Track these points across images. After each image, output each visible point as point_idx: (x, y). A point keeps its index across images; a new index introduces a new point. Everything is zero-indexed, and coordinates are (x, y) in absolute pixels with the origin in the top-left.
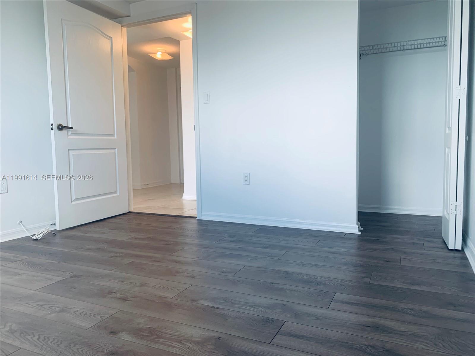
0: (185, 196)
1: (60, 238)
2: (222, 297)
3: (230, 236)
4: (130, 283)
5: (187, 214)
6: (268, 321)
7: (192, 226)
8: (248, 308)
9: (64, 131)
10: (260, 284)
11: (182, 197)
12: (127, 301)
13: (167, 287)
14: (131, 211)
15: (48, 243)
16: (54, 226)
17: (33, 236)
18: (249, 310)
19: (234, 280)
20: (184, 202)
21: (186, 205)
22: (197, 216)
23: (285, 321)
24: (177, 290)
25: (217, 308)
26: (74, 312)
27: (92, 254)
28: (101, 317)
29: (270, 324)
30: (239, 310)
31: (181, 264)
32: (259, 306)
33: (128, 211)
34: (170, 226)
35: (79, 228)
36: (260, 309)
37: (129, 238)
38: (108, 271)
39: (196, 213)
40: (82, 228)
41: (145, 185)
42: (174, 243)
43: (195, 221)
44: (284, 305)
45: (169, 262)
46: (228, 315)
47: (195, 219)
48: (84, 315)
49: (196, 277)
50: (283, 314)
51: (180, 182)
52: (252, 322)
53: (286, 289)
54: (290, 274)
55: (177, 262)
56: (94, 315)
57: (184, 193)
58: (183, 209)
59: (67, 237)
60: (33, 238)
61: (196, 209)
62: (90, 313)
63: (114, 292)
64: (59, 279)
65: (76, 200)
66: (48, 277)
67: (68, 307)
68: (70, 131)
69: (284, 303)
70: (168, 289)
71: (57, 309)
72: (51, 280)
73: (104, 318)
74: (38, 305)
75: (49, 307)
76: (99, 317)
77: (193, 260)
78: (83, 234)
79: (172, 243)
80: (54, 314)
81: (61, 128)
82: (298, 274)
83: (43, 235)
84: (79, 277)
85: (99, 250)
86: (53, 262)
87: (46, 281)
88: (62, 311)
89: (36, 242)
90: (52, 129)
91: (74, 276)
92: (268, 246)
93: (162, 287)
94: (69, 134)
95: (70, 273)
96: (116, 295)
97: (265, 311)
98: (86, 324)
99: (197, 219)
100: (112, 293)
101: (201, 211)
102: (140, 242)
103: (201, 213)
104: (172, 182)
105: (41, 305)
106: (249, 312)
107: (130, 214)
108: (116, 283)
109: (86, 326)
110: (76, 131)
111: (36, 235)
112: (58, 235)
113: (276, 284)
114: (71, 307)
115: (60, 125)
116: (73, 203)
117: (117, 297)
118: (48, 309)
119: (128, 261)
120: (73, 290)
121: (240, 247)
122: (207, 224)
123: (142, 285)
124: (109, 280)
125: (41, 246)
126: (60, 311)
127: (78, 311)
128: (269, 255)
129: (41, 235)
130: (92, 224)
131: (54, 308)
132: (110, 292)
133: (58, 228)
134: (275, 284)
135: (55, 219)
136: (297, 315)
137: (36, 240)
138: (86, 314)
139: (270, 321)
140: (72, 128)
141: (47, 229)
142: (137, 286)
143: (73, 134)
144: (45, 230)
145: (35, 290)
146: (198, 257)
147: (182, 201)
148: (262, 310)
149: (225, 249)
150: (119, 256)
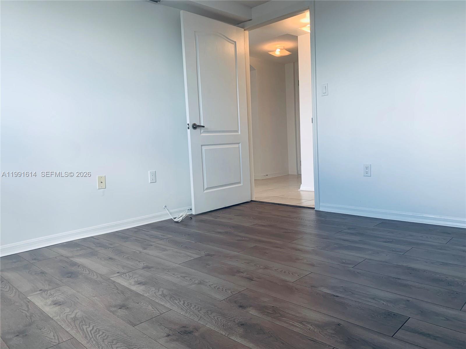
0: (303, 187)
1: (195, 221)
2: (342, 287)
3: (349, 229)
4: (255, 265)
5: (304, 204)
6: (390, 315)
7: (310, 216)
8: (370, 300)
9: (198, 130)
10: (383, 278)
11: (299, 188)
12: (253, 280)
13: (288, 272)
14: (253, 200)
15: (186, 225)
16: (190, 211)
17: (175, 219)
18: (370, 302)
19: (354, 271)
20: (301, 192)
21: (304, 195)
22: (315, 207)
23: (410, 318)
24: (298, 276)
25: (338, 296)
26: (209, 285)
27: (221, 236)
28: (231, 292)
29: (392, 318)
30: (360, 301)
31: (301, 252)
32: (381, 299)
33: (251, 200)
34: (289, 216)
35: (210, 213)
36: (382, 302)
37: (252, 224)
38: (235, 253)
39: (314, 204)
40: (213, 214)
41: (265, 176)
42: (294, 232)
43: (313, 212)
44: (408, 301)
45: (289, 249)
46: (348, 305)
47: (313, 210)
48: (218, 289)
49: (315, 266)
50: (407, 310)
51: (298, 173)
52: (373, 314)
53: (411, 285)
54: (416, 271)
55: (296, 250)
56: (226, 290)
57: (301, 184)
58: (300, 200)
59: (202, 221)
60: (175, 220)
61: (314, 200)
62: (223, 287)
63: (242, 271)
64: (197, 256)
65: (207, 189)
66: (188, 254)
67: (205, 281)
68: (202, 129)
69: (409, 299)
70: (289, 274)
71: (197, 282)
72: (190, 257)
73: (234, 293)
74: (181, 276)
75: (190, 279)
76: (230, 292)
77: (313, 249)
78: (213, 219)
79: (291, 231)
80: (194, 285)
81: (195, 127)
82: (425, 272)
83: (183, 218)
84: (212, 256)
85: (227, 234)
86: (191, 242)
87: (187, 257)
88: (200, 283)
89: (177, 224)
90: (189, 128)
91: (208, 255)
92: (391, 240)
93: (284, 271)
94: (202, 132)
95: (204, 252)
96: (243, 274)
97: (388, 305)
98: (220, 297)
99: (315, 210)
100: (240, 272)
101: (319, 202)
102: (263, 228)
103: (320, 204)
104: (290, 173)
105: (184, 277)
106: (369, 304)
107: (252, 202)
108: (242, 264)
109: (220, 298)
110: (207, 129)
111: (177, 218)
112: (194, 218)
113: (400, 279)
114: (207, 281)
115: (194, 124)
116: (205, 192)
117: (244, 276)
118: (189, 281)
119: (252, 245)
120: (208, 267)
121: (360, 240)
122: (325, 215)
123: (266, 268)
124: (237, 261)
125: (182, 228)
126: (199, 284)
127: (212, 285)
128: (393, 250)
129: (181, 218)
130: (220, 210)
131: (194, 280)
132: (239, 272)
133: (194, 212)
134: (398, 279)
135: (191, 205)
136: (423, 313)
137: (177, 222)
138: (219, 288)
139: (393, 316)
140: (204, 127)
141: (185, 213)
142: (261, 269)
143: (204, 132)
144: (184, 214)
145: (179, 264)
146: (317, 247)
147: (300, 192)
148: (384, 303)
149: (344, 241)
150: (245, 240)
